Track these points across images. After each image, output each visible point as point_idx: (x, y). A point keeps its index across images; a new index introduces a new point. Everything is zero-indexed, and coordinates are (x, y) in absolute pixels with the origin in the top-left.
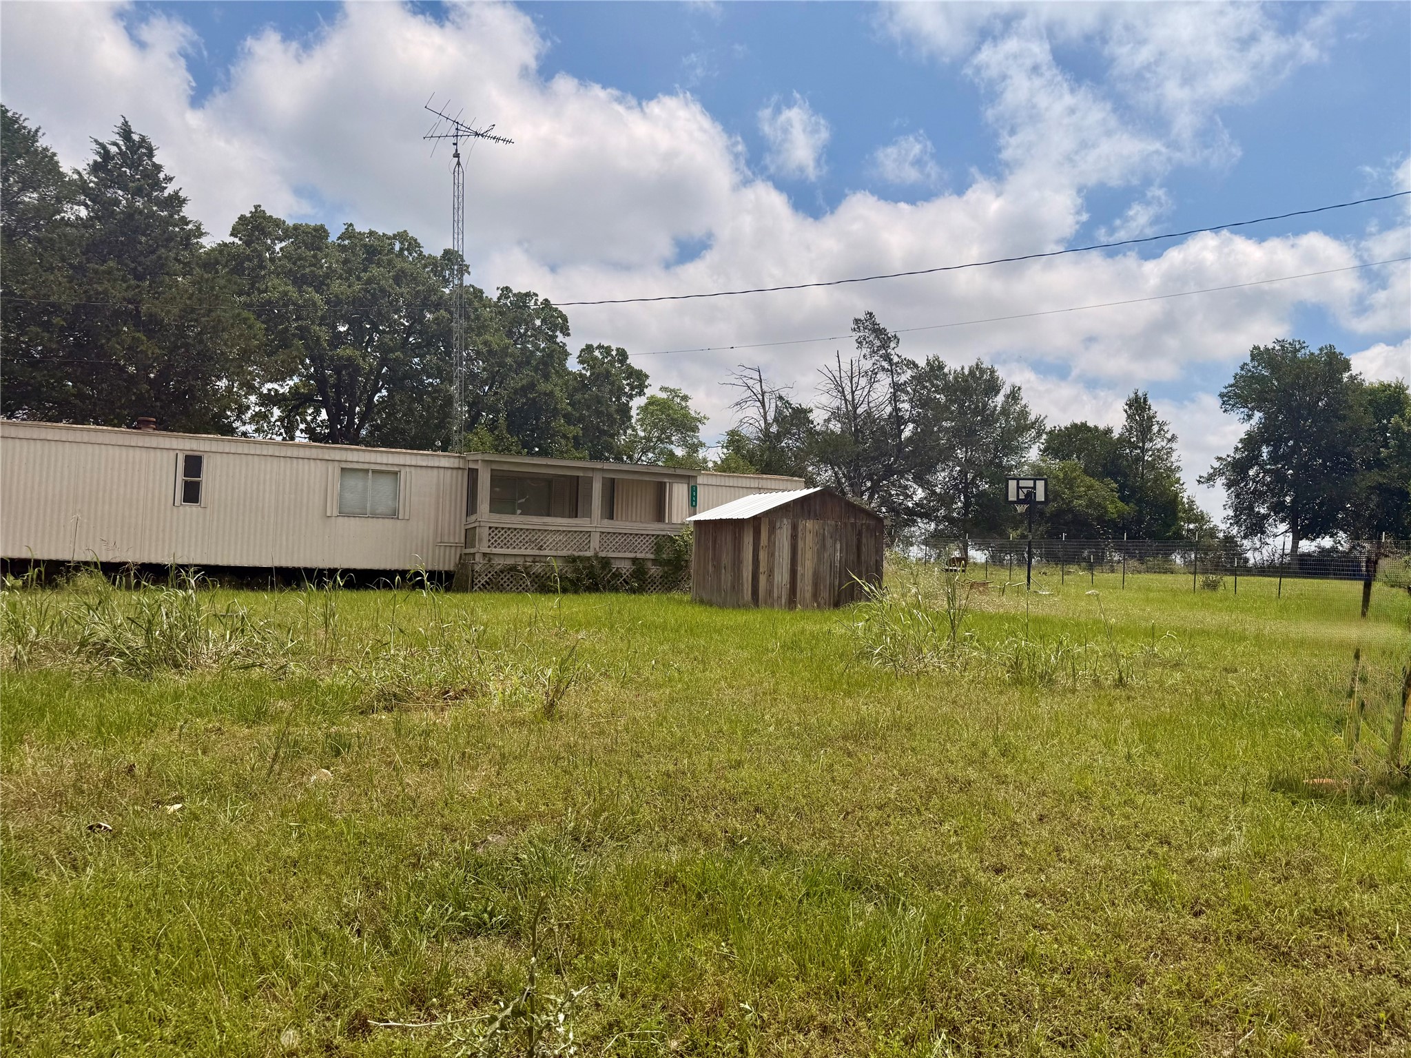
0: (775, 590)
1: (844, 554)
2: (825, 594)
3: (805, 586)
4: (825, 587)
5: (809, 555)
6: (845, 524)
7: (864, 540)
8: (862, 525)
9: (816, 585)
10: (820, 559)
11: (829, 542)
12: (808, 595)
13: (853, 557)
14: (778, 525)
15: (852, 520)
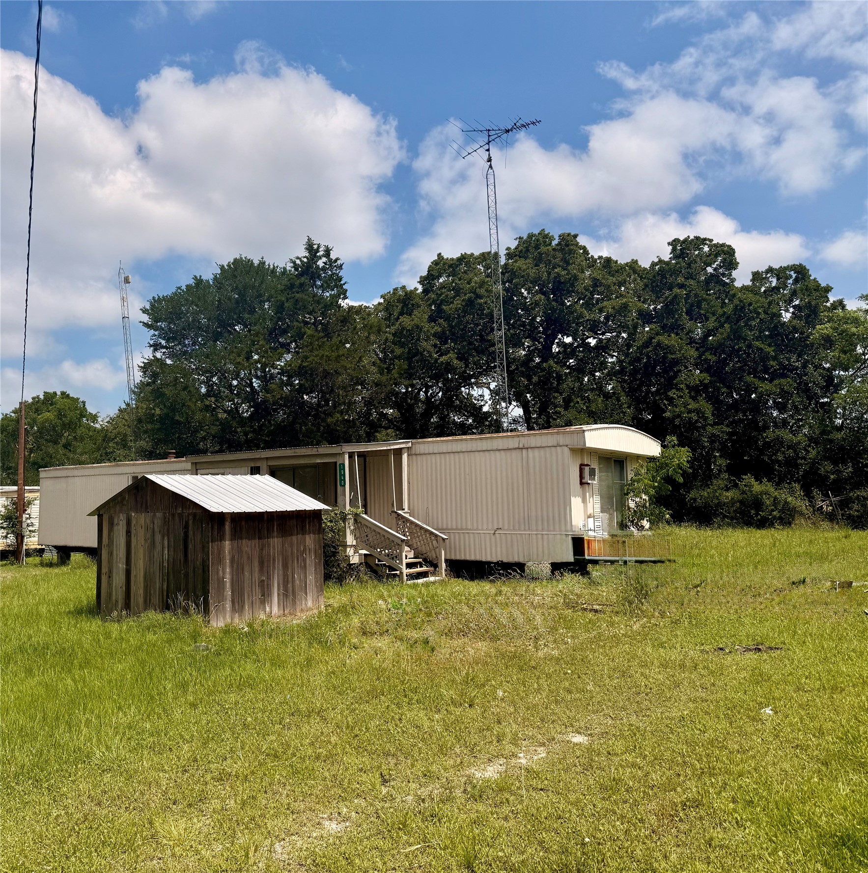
0: (114, 593)
1: (172, 553)
2: (156, 600)
3: (138, 589)
4: (155, 591)
5: (141, 551)
6: (173, 515)
7: (191, 533)
8: (189, 514)
9: (146, 588)
10: (151, 559)
11: (158, 537)
12: (141, 600)
13: (181, 556)
14: (116, 521)
15: (180, 510)
